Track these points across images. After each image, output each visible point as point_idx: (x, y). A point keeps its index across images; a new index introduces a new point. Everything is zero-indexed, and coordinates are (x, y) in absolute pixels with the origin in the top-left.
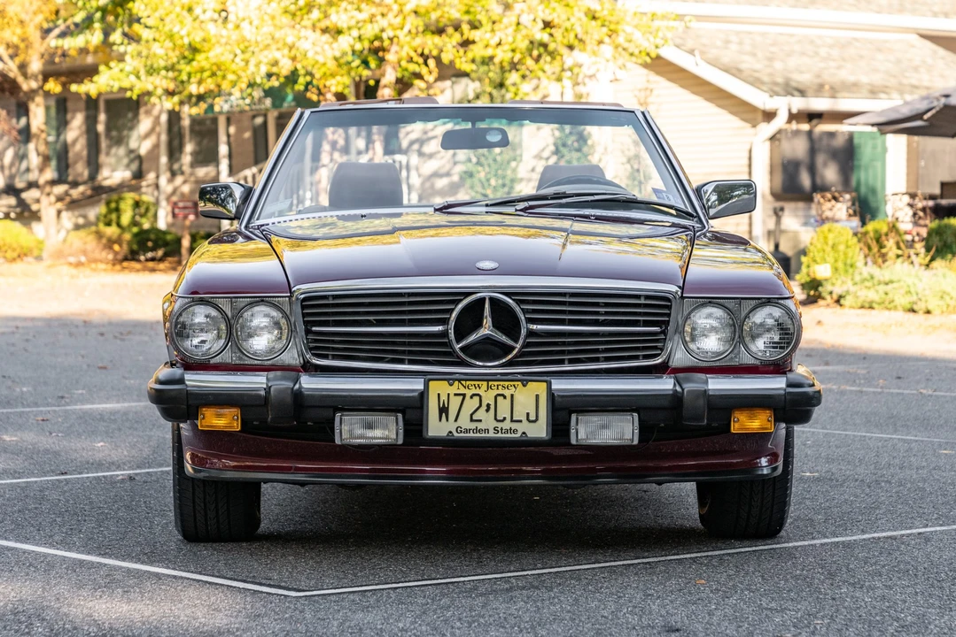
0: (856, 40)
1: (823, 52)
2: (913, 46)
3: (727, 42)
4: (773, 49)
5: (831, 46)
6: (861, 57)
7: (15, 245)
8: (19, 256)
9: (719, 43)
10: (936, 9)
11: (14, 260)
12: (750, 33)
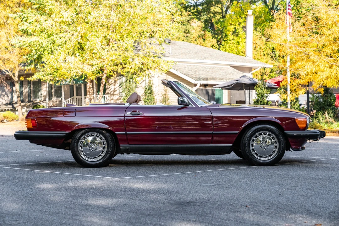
0: (215, 67)
1: (208, 70)
2: (229, 69)
3: (185, 68)
4: (196, 69)
5: (210, 69)
6: (217, 71)
7: (11, 117)
8: (12, 120)
9: (183, 68)
10: (234, 60)
11: (11, 121)
12: (190, 66)
